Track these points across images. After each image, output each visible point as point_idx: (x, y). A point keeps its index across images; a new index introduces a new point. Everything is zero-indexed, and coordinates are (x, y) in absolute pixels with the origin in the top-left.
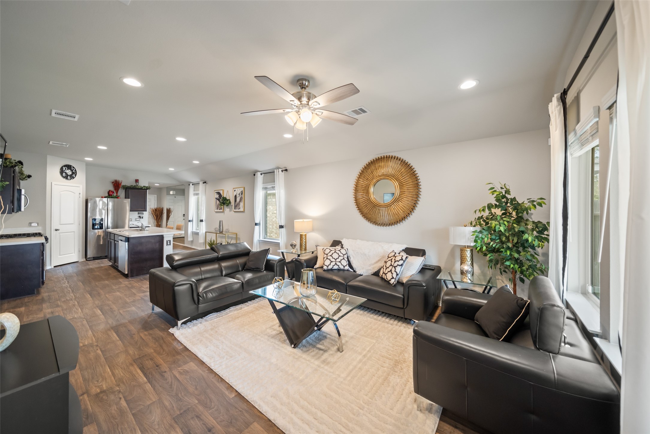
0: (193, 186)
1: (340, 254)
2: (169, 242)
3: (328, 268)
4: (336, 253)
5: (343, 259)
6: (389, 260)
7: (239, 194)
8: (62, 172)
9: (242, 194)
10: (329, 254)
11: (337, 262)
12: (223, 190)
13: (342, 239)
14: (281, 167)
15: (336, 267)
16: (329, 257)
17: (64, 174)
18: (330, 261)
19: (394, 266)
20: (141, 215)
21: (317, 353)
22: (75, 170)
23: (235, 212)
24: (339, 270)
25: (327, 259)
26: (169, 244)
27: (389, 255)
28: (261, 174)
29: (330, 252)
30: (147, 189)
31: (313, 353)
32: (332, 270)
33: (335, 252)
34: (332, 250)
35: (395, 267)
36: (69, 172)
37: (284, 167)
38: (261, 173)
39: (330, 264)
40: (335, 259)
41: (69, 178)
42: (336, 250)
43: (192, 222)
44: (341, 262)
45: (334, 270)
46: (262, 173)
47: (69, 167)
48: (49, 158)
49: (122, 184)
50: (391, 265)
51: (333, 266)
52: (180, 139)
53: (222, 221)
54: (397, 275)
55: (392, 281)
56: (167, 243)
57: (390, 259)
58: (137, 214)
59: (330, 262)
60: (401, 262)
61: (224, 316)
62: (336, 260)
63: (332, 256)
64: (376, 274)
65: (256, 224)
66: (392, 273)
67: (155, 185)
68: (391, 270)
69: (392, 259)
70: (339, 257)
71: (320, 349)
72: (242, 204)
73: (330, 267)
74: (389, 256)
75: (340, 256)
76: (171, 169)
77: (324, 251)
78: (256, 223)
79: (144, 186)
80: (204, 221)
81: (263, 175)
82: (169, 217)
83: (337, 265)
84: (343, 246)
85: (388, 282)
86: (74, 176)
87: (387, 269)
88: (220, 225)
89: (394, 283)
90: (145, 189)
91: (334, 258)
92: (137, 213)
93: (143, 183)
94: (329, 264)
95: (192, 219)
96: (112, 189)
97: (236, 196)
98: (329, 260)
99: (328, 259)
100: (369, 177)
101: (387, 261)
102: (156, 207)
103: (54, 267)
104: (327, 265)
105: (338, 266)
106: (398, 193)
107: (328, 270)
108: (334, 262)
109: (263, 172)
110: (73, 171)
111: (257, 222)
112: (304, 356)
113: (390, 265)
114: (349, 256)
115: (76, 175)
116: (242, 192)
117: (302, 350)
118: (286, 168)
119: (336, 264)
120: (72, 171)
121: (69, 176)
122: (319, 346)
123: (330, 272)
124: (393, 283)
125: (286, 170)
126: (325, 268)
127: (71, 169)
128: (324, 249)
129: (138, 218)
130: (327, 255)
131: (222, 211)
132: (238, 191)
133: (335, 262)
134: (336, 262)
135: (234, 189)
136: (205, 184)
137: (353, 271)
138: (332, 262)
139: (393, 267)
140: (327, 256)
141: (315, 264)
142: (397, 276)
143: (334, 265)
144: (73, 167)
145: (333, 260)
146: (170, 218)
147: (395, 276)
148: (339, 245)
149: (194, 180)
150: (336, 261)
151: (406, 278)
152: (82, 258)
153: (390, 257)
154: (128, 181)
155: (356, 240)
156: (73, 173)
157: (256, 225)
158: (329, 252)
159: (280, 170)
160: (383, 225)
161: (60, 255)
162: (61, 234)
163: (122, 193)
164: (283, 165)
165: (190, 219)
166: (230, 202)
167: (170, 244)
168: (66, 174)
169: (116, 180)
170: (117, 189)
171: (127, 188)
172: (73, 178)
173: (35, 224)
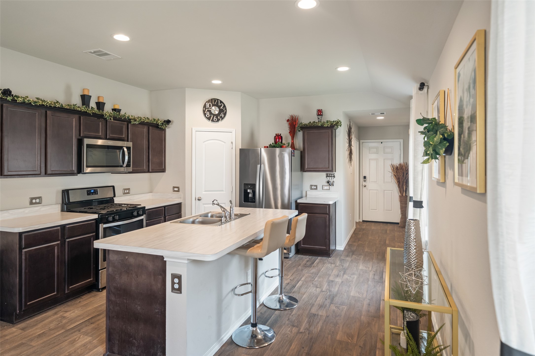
8: (206, 110)
17: (208, 114)
20: (330, 179)
22: (225, 106)
36: (215, 110)
41: (215, 120)
47: (216, 102)
48: (189, 93)
49: (301, 122)
58: (325, 176)
67: (378, 118)
79: (330, 122)
86: (223, 116)
92: (324, 174)
96: (285, 131)
110: (221, 108)
115: (225, 114)
120: (219, 107)
121: (215, 117)
127: (217, 105)
129: (327, 184)
144: (220, 101)
156: (221, 111)
163: (299, 137)
168: (211, 113)
169: (292, 117)
170: (293, 133)
171: (306, 128)
172: (222, 119)
173: (176, 189)
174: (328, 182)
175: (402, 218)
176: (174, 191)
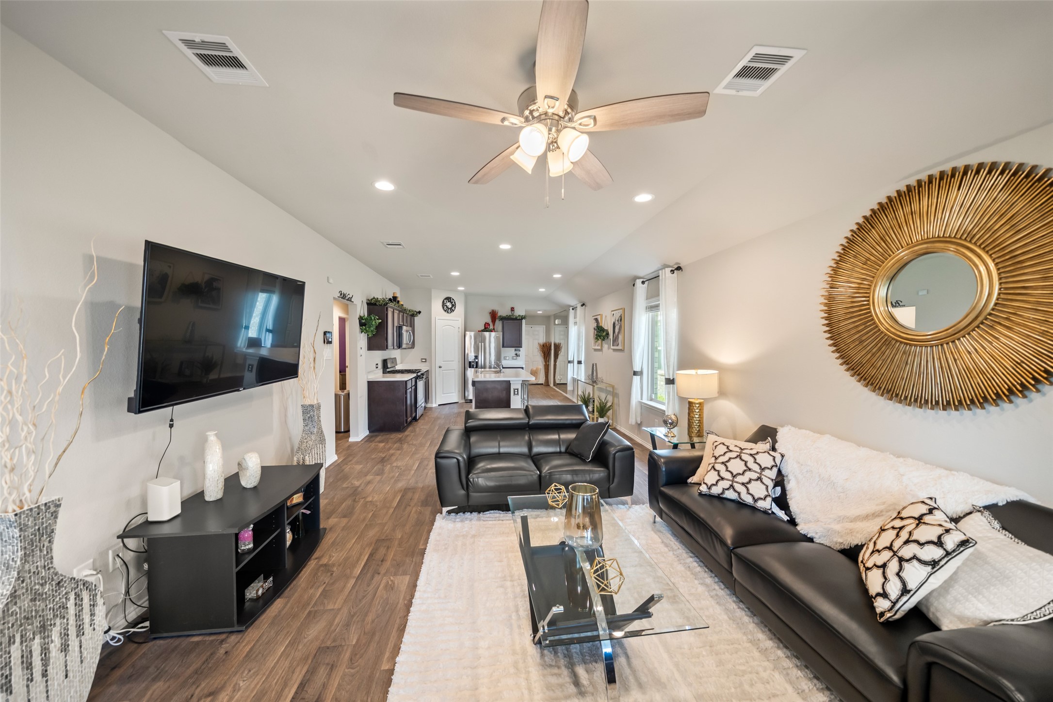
0: (574, 311)
1: (751, 464)
2: (516, 391)
3: (711, 491)
4: (741, 458)
5: (757, 480)
6: (893, 528)
7: (618, 320)
8: (444, 305)
9: (621, 320)
10: (721, 459)
11: (737, 482)
12: (602, 315)
13: (782, 426)
14: (671, 265)
15: (730, 495)
16: (718, 467)
17: (445, 307)
18: (719, 475)
19: (900, 554)
20: (518, 353)
21: (561, 686)
22: (455, 302)
23: (614, 350)
24: (740, 504)
25: (712, 470)
26: (516, 393)
27: (904, 508)
28: (643, 282)
29: (725, 453)
30: (522, 319)
31: (553, 680)
32: (719, 498)
33: (739, 456)
34: (731, 451)
35: (901, 560)
36: (449, 305)
37: (674, 263)
38: (642, 280)
39: (717, 482)
40: (732, 473)
41: (450, 312)
42: (744, 451)
43: (572, 364)
44: (748, 486)
45: (725, 502)
46: (645, 280)
47: (449, 299)
48: (432, 292)
49: (499, 315)
50: (890, 548)
51: (724, 490)
52: (505, 247)
53: (596, 364)
54: (905, 591)
55: (881, 605)
56: (514, 392)
57: (898, 523)
58: (514, 350)
59: (719, 478)
60: (932, 553)
61: (504, 522)
62: (734, 476)
63: (726, 465)
64: (852, 553)
65: (635, 373)
66: (885, 578)
67: (536, 312)
68: (884, 566)
69: (901, 528)
70: (745, 471)
71: (577, 683)
72: (620, 337)
73: (716, 491)
74: (904, 514)
75: (750, 469)
76: (542, 290)
77: (714, 447)
78: (634, 371)
79: (519, 316)
80: (583, 362)
81: (646, 283)
82: (558, 355)
83: (735, 491)
84: (777, 446)
85: (869, 600)
87: (876, 555)
88: (593, 372)
89: (888, 615)
90: (519, 319)
91: (729, 471)
92: (514, 349)
93: (519, 312)
94: (715, 483)
95: (572, 360)
96: (489, 320)
97: (614, 324)
98: (717, 473)
99: (715, 470)
100: (872, 254)
101: (886, 528)
102: (545, 341)
103: (439, 405)
104: (709, 485)
105: (737, 494)
106: (990, 295)
107: (710, 497)
108: (727, 480)
109: (645, 277)
111: (637, 368)
112: (535, 673)
113: (888, 545)
114: (787, 476)
115: (455, 308)
116: (621, 316)
117: (542, 655)
118: (680, 264)
119: (732, 486)
120: (452, 303)
121: (450, 310)
122: (581, 671)
123: (716, 502)
124: (882, 614)
125: (679, 268)
126: (703, 488)
127: (450, 301)
128: (716, 444)
129: (515, 356)
130: (716, 459)
131: (599, 348)
132: (617, 315)
133: (730, 483)
134: (733, 481)
135: (613, 313)
136: (584, 306)
137: (786, 518)
138: (723, 479)
139: (896, 559)
140: (715, 463)
141: (693, 473)
142: (902, 595)
143: (728, 489)
144: (453, 300)
145: (728, 476)
146: (560, 357)
147: (894, 589)
148: (767, 441)
149: (572, 302)
150: (735, 480)
151: (961, 619)
152: (462, 399)
153: (902, 519)
154: (503, 312)
155: (821, 434)
156: (453, 306)
157: (634, 375)
158: (723, 454)
159: (668, 270)
160: (920, 401)
161: (443, 394)
162: (444, 371)
163: (499, 324)
164: (673, 262)
165: (569, 360)
166: (608, 334)
167: (518, 394)
168: (447, 307)
169: (493, 311)
170: (494, 321)
171: (503, 319)
172: (453, 311)
173: (424, 360)
174: (516, 354)
175: (545, 380)
176: (422, 362)
